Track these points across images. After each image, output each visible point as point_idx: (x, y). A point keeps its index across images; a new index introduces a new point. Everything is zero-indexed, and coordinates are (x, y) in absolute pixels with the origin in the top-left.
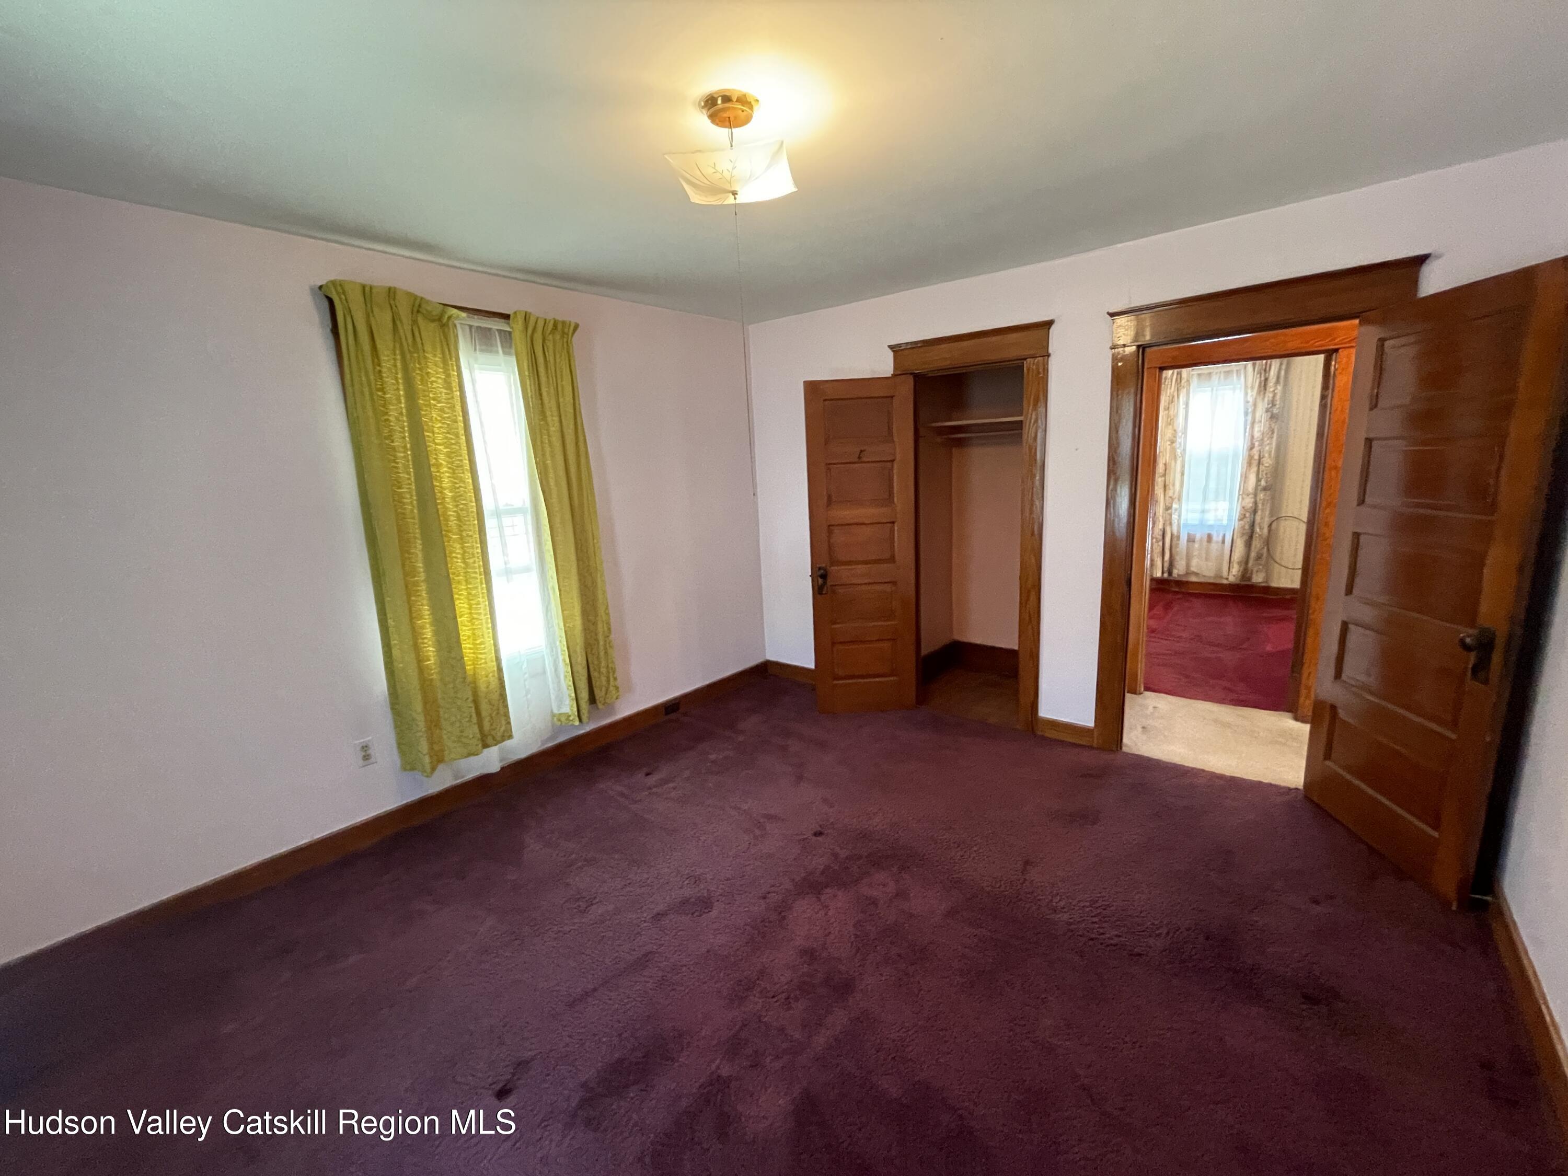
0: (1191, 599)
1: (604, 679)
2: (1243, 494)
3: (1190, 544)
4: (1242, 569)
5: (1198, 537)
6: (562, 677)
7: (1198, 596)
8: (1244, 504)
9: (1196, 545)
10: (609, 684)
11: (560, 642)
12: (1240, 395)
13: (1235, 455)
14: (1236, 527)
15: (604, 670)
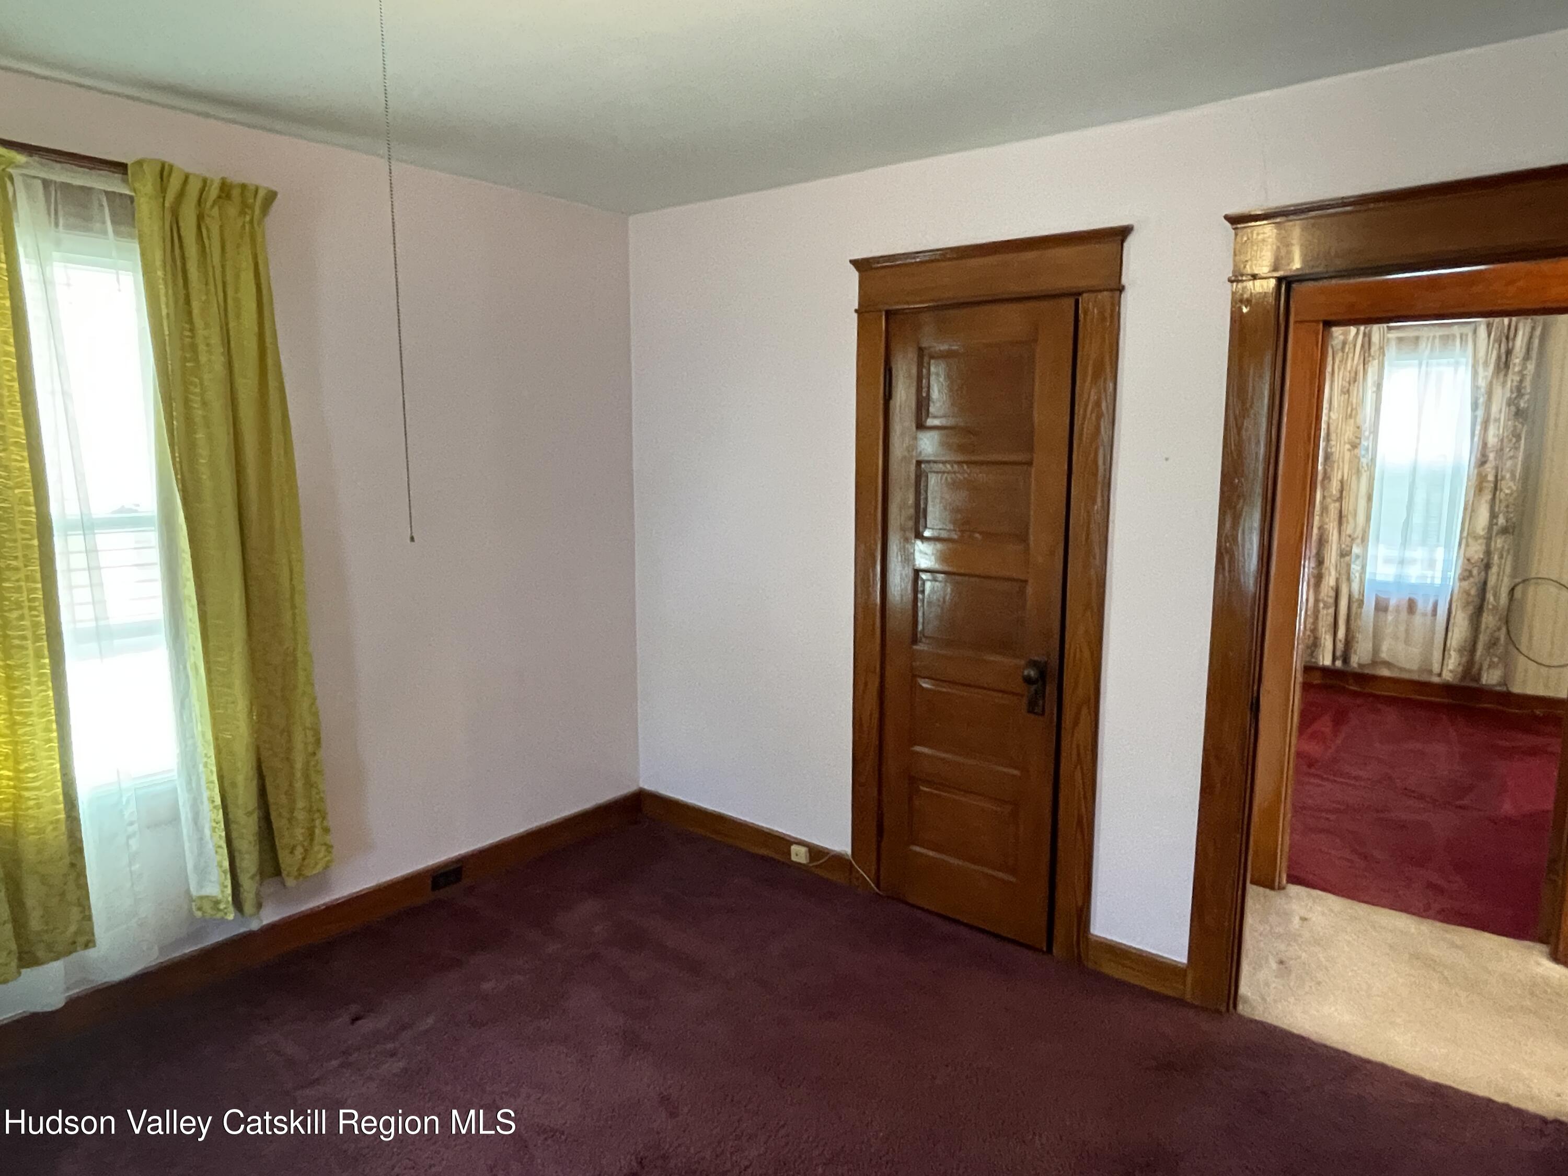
0: (1379, 706)
1: (299, 833)
2: (1468, 535)
3: (1381, 615)
4: (1464, 660)
5: (1393, 603)
6: (207, 832)
7: (1392, 701)
8: (1468, 555)
9: (1390, 617)
10: (312, 840)
11: (206, 765)
12: (1465, 374)
13: (1456, 470)
14: (1456, 591)
15: (300, 815)
